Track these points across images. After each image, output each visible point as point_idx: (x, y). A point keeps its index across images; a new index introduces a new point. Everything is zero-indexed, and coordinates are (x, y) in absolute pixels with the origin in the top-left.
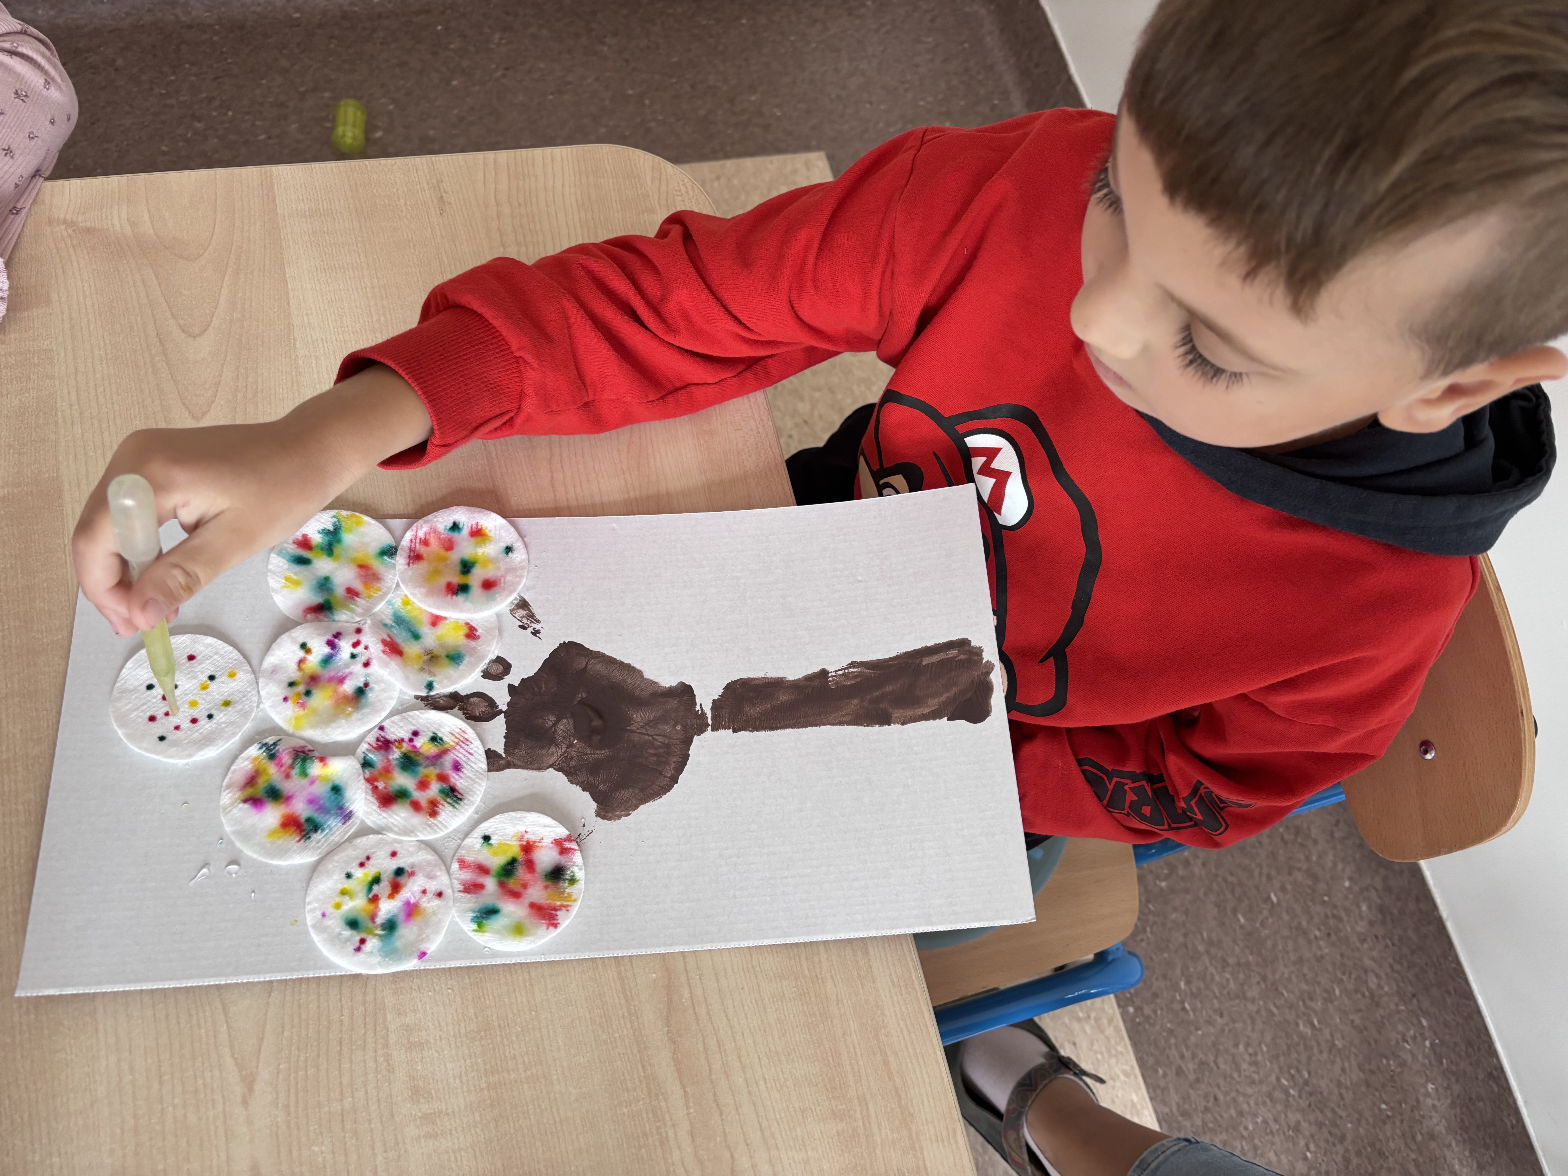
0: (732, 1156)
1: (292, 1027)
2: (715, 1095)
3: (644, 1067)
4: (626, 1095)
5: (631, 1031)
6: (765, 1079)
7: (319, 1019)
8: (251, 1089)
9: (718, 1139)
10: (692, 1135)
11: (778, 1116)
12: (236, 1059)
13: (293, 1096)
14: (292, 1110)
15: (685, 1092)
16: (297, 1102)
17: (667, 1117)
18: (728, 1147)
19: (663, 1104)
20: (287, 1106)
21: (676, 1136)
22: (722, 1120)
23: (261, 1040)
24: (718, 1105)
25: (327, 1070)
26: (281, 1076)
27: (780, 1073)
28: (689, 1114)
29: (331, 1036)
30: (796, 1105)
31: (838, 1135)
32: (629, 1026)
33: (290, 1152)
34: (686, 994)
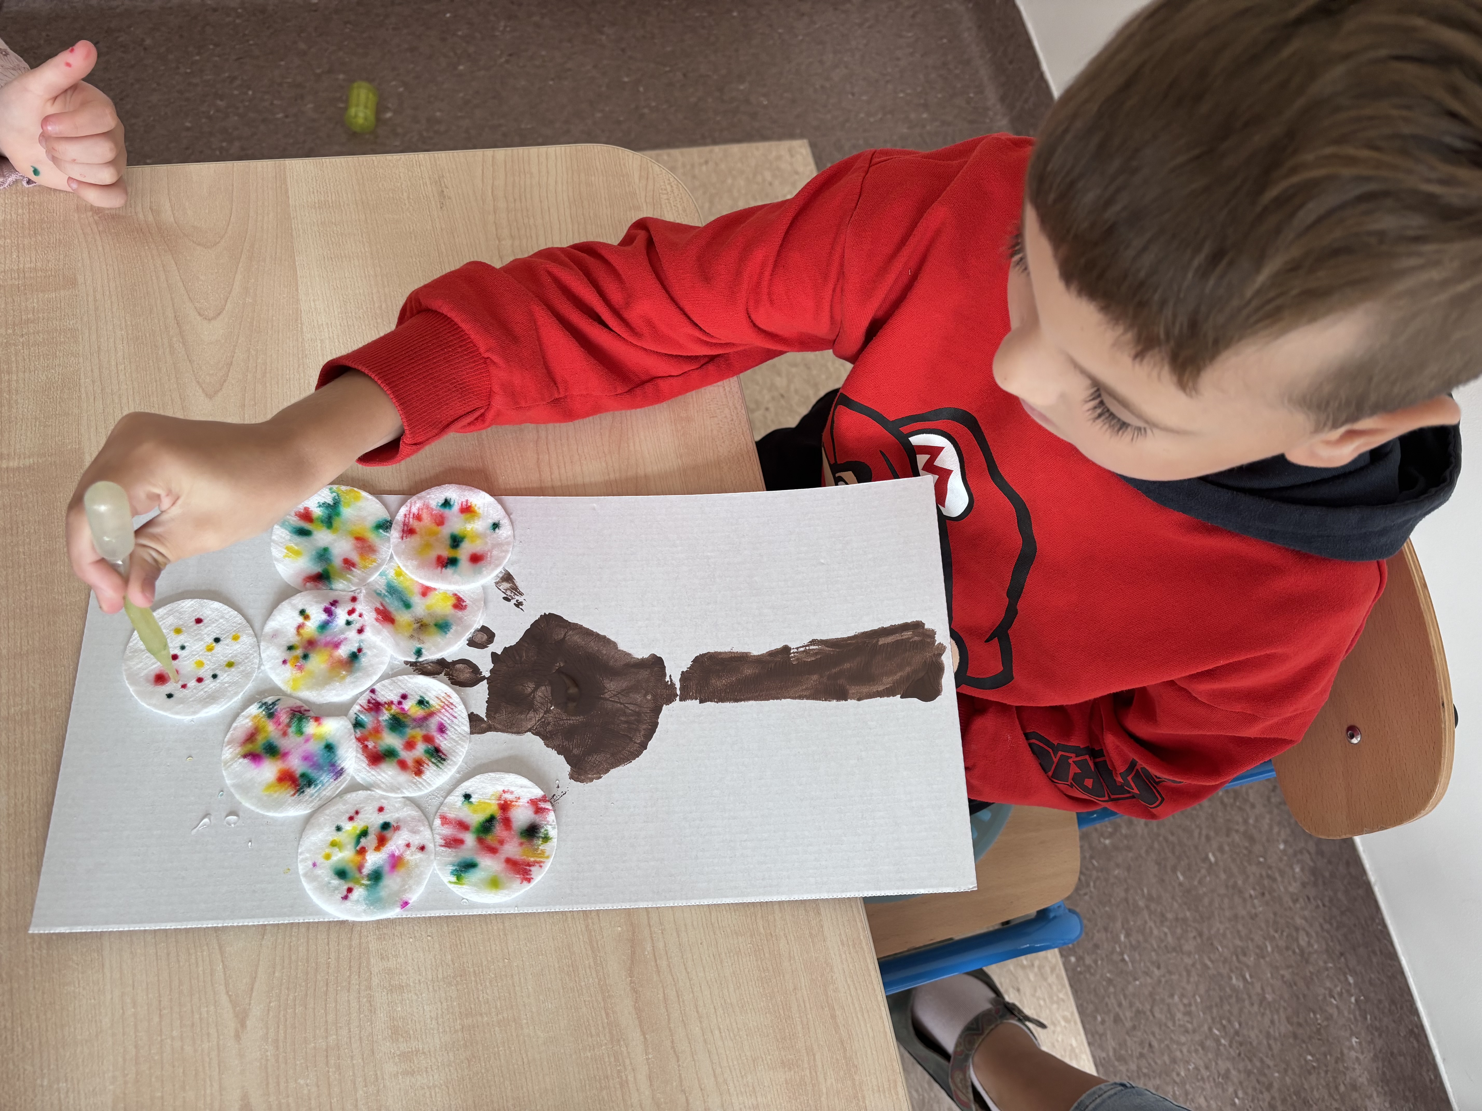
0: (687, 1100)
1: (283, 968)
2: (672, 1042)
3: (607, 1014)
4: (590, 1039)
5: (596, 980)
6: (719, 1029)
7: (308, 961)
8: (243, 1024)
9: (674, 1084)
10: (650, 1078)
11: (731, 1064)
12: (230, 996)
13: (282, 1032)
14: (281, 1044)
15: (645, 1038)
16: (285, 1038)
17: (627, 1062)
18: (683, 1091)
19: (624, 1049)
20: (276, 1041)
21: (635, 1079)
22: (679, 1066)
23: (254, 979)
24: (674, 1051)
25: (314, 1009)
26: (271, 1013)
27: (734, 1024)
28: (647, 1059)
29: (319, 977)
30: (748, 1054)
31: (787, 1083)
32: (594, 975)
33: (278, 1084)
34: (649, 948)
